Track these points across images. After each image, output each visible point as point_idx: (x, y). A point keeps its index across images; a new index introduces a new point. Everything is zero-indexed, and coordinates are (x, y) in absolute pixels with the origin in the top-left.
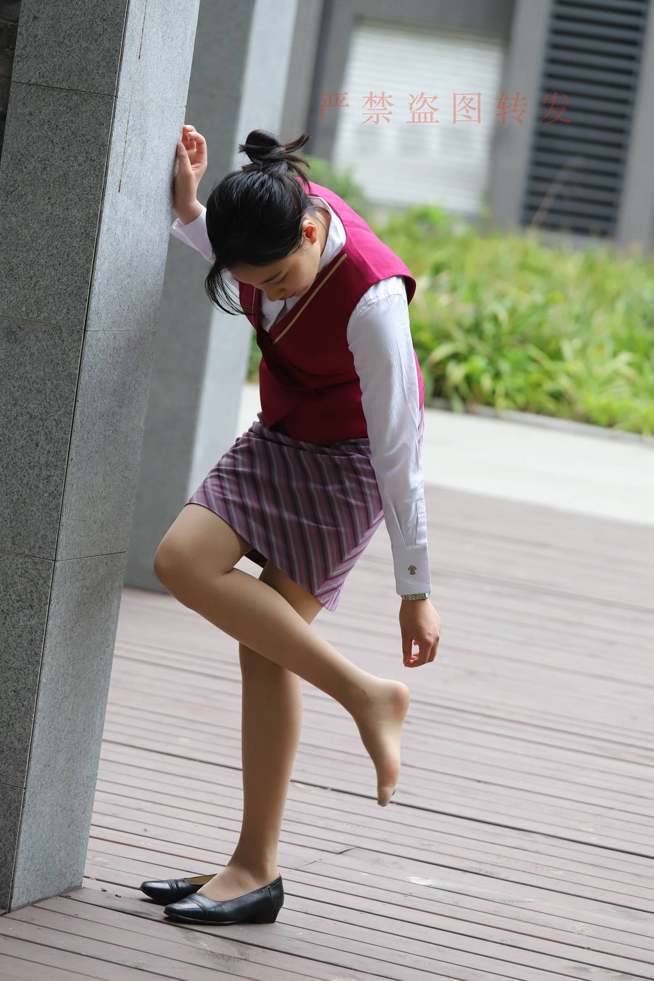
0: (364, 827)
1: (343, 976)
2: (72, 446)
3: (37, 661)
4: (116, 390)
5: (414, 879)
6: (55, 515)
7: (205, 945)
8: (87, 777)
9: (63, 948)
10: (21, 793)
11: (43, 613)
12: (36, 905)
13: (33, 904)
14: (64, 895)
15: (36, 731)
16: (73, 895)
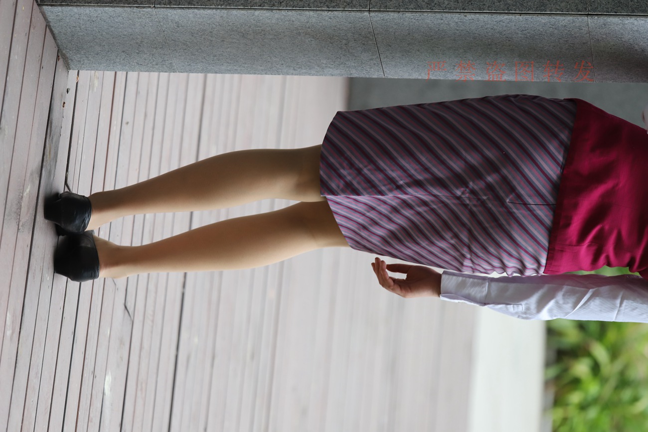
0: (152, 327)
1: (13, 322)
2: (478, 15)
3: (274, 5)
4: (535, 50)
5: (109, 378)
6: (412, 6)
7: (28, 190)
8: (171, 63)
9: (11, 58)
10: (150, 4)
11: (319, 5)
12: (48, 29)
13: (48, 26)
14: (59, 55)
15: (209, 11)
16: (61, 62)
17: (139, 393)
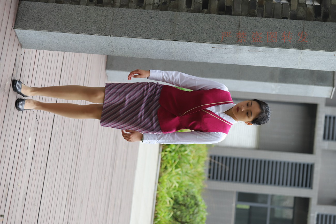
0: (44, 125)
2: (142, 39)
3: (83, 33)
4: (158, 50)
5: (30, 139)
6: (123, 35)
7: (8, 83)
9: (4, 43)
10: (46, 30)
11: (96, 33)
12: (16, 36)
14: (19, 44)
15: (64, 33)
16: (20, 46)
17: (39, 143)
